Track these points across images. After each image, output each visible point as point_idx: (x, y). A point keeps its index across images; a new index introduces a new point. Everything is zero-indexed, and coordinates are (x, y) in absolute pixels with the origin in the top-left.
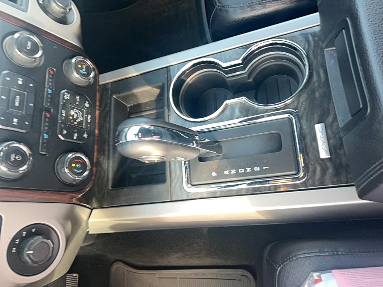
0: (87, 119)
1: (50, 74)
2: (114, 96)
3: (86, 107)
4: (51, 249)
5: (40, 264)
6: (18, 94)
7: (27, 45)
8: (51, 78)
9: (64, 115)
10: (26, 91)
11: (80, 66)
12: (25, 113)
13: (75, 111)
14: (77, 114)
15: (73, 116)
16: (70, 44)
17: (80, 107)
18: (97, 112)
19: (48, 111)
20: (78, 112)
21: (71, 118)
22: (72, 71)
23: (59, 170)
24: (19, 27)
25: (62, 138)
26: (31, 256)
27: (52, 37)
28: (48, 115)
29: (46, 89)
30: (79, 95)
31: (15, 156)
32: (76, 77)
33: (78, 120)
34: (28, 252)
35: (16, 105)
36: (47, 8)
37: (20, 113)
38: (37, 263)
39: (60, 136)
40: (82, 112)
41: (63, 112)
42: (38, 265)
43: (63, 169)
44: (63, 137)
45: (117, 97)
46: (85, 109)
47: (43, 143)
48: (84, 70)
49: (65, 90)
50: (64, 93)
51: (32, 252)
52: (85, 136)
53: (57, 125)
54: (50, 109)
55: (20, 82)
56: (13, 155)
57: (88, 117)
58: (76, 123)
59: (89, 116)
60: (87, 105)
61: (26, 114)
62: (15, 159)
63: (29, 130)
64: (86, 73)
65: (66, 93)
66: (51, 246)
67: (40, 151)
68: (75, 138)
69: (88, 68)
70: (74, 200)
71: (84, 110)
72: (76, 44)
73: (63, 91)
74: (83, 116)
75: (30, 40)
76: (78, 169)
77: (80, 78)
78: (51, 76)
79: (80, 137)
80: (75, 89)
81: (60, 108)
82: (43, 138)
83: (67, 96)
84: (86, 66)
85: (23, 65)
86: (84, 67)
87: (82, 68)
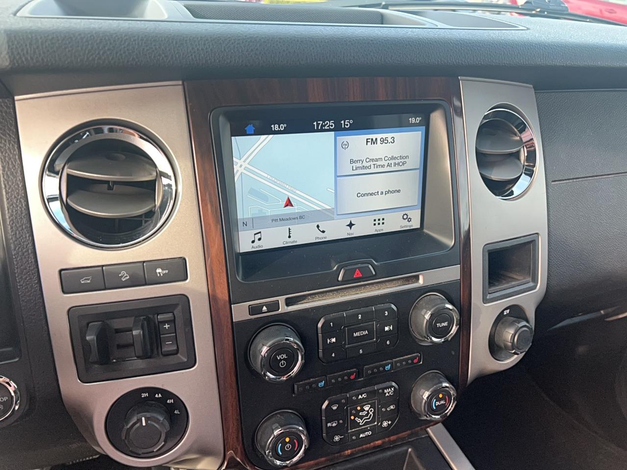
0: (363, 431)
1: (413, 359)
2: (410, 450)
3: (382, 424)
4: (150, 450)
5: (126, 441)
6: (371, 332)
7: (442, 322)
8: (407, 363)
9: (360, 397)
10: (377, 340)
11: (441, 396)
12: (348, 348)
13: (371, 411)
14: (367, 415)
15: (363, 410)
16: (466, 369)
17: (379, 415)
18: (379, 442)
19: (359, 375)
20: (371, 415)
21: (359, 408)
22: (430, 389)
23: (274, 419)
24: (460, 303)
25: (324, 406)
26: (138, 425)
27: (465, 345)
28: (352, 377)
29: (389, 361)
30: (397, 408)
31: (284, 359)
32: (422, 396)
33: (358, 420)
34: (143, 419)
35: (354, 334)
36: (501, 322)
37: (345, 342)
38: (127, 437)
39: (326, 403)
40: (373, 421)
41: (363, 395)
42: (124, 438)
43: (277, 425)
44: (327, 407)
45: (410, 454)
46: (378, 423)
47: (310, 384)
48: (438, 403)
49: (397, 386)
50: (393, 386)
51: (144, 424)
52: (337, 438)
53: (341, 393)
54: (363, 377)
55: (387, 329)
56: (285, 356)
57: (367, 433)
58: (352, 418)
59: (369, 433)
60: (385, 424)
61: (346, 349)
62: (281, 360)
63: (323, 360)
64: (435, 408)
65: (393, 389)
66: (154, 449)
67: (297, 383)
68: (329, 425)
69: (444, 407)
70: (230, 453)
71: (376, 423)
72: (470, 375)
73: (394, 384)
74: (366, 423)
75: (451, 323)
76: (282, 449)
77: (424, 401)
78: (410, 361)
79: (333, 431)
80: (403, 399)
81: (369, 389)
82: (317, 382)
83: (389, 392)
84: (445, 404)
85: (412, 323)
86: (442, 402)
87: (439, 400)
